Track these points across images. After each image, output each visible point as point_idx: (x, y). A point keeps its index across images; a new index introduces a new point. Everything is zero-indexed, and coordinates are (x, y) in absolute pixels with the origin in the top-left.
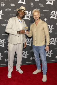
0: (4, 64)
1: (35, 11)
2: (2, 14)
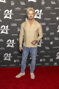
0: (13, 65)
1: (30, 10)
2: (12, 13)
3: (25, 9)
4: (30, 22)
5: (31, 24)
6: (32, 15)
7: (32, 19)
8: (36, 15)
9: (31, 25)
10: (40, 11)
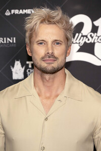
3: (8, 13)
4: (43, 89)
5: (49, 99)
6: (58, 51)
7: (54, 72)
8: (75, 47)
9: (48, 108)
10: (96, 23)
